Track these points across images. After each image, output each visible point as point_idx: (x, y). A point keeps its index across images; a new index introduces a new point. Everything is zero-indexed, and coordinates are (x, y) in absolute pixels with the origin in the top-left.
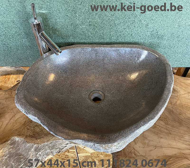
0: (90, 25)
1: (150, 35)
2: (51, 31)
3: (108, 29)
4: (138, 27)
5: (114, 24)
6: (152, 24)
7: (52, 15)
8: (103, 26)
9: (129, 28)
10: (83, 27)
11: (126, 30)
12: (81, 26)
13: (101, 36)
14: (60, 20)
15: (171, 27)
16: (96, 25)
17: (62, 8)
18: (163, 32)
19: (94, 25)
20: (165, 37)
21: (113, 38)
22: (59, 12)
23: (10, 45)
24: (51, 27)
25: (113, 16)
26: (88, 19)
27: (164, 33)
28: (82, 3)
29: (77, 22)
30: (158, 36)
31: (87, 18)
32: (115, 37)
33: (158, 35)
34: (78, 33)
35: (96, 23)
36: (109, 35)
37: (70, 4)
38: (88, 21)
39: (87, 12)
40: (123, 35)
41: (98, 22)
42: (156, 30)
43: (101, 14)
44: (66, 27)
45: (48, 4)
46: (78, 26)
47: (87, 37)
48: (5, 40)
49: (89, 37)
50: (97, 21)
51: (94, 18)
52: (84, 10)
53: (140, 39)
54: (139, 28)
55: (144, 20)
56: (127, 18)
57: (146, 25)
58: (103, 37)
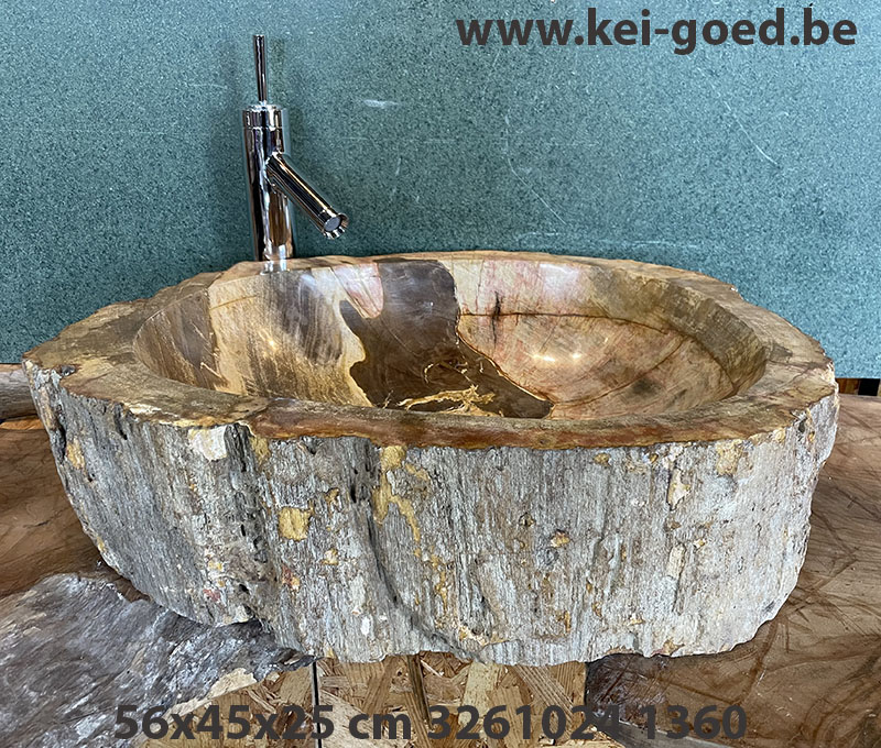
0: (551, 163)
1: (788, 211)
2: (394, 191)
3: (620, 182)
4: (739, 176)
5: (646, 159)
6: (796, 163)
7: (411, 118)
8: (604, 169)
9: (704, 182)
10: (524, 174)
11: (691, 186)
12: (515, 167)
13: (590, 212)
14: (438, 141)
15: (870, 179)
16: (576, 164)
17: (452, 89)
18: (841, 201)
19: (568, 165)
20: (849, 225)
21: (638, 222)
22: (439, 106)
23: (213, 255)
24: (397, 172)
25: (644, 124)
26: (548, 136)
27: (845, 204)
28: (533, 69)
29: (504, 151)
30: (821, 217)
31: (542, 133)
32: (647, 220)
33: (822, 213)
34: (500, 201)
35: (576, 157)
36: (623, 212)
37: (486, 74)
38: (548, 146)
39: (545, 106)
40: (682, 209)
41: (584, 151)
42: (814, 191)
43: (599, 118)
44: (458, 171)
45: (406, 71)
46: (503, 168)
47: (534, 220)
48: (196, 231)
49: (542, 217)
50: (581, 146)
51: (571, 132)
52: (536, 97)
53: (748, 231)
54: (744, 179)
55: (764, 145)
56: (699, 134)
57: (774, 165)
58: (599, 218)
